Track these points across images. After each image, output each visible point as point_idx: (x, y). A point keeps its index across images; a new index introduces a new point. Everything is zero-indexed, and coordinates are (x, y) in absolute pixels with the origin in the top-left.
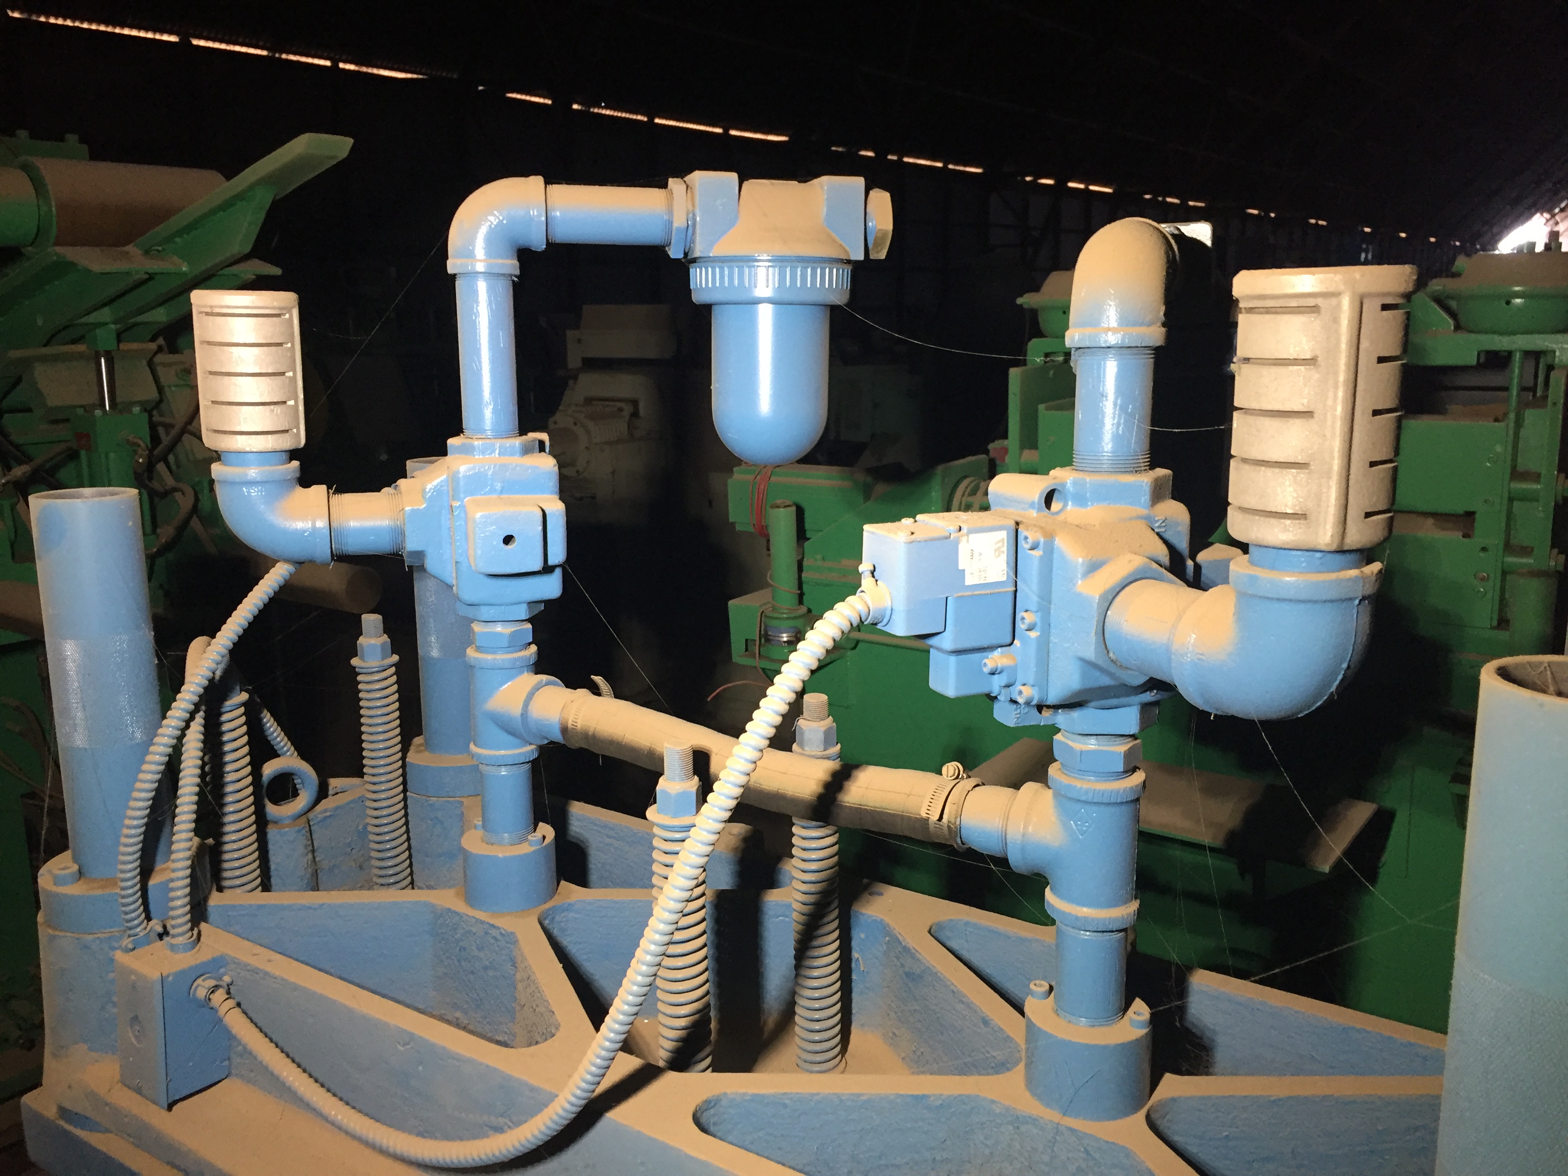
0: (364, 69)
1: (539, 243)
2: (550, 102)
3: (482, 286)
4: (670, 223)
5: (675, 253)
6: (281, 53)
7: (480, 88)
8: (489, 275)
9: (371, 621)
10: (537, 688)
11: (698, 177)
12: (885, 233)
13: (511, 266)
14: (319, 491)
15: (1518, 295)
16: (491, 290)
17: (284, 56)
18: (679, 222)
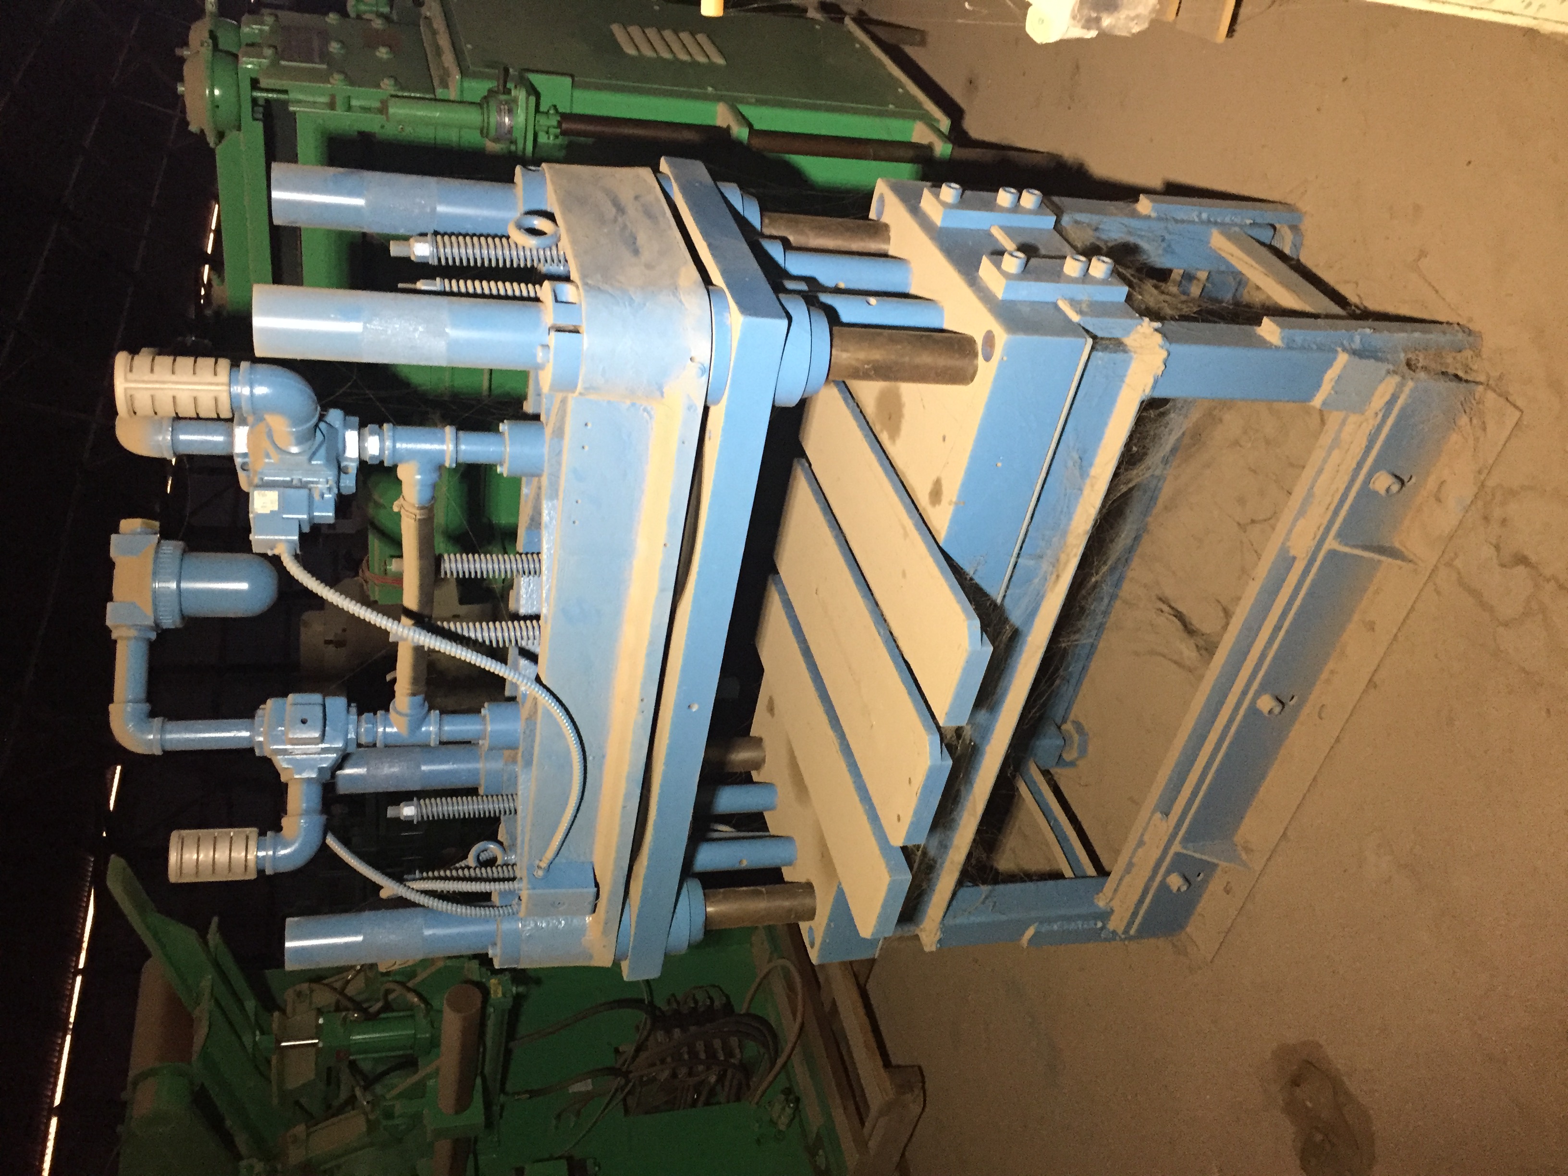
0: (85, 945)
1: (146, 707)
2: (119, 768)
3: (169, 736)
4: (135, 638)
5: (153, 636)
6: (68, 1023)
7: (104, 835)
8: (163, 731)
9: (391, 812)
10: (398, 713)
11: (109, 623)
12: (144, 523)
13: (157, 721)
14: (285, 822)
15: (212, 92)
16: (171, 732)
17: (72, 1020)
18: (133, 633)
